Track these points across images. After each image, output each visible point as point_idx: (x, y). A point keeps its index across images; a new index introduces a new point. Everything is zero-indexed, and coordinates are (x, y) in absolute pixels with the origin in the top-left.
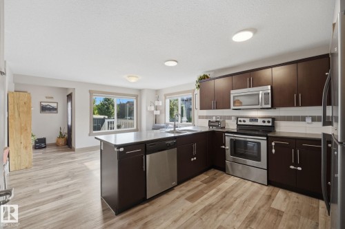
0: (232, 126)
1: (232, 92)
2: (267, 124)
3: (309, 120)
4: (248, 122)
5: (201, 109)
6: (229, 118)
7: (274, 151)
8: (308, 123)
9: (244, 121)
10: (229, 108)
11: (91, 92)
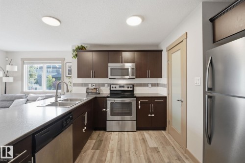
0: (105, 91)
1: (109, 64)
2: (129, 89)
3: (150, 85)
4: (118, 88)
5: (78, 77)
6: (103, 85)
7: (140, 107)
8: (150, 88)
9: (115, 87)
10: (107, 77)
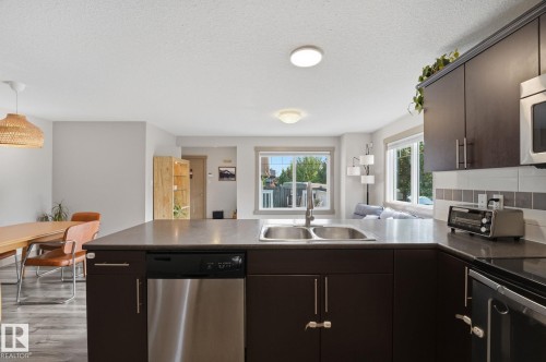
11: (257, 150)
